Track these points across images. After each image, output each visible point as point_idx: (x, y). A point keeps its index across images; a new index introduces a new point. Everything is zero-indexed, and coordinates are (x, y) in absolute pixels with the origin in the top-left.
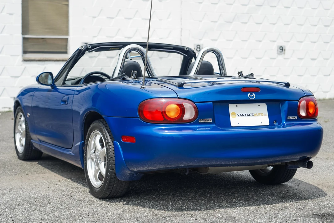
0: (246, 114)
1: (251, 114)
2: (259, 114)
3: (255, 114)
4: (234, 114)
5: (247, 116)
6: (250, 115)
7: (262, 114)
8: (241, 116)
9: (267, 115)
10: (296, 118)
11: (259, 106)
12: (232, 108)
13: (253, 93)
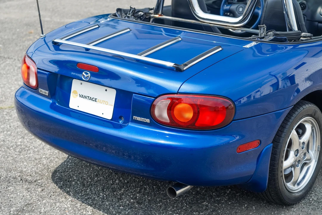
0: (88, 97)
1: (95, 99)
2: (103, 102)
3: (99, 100)
4: (75, 92)
5: (90, 99)
6: (93, 99)
7: (107, 103)
8: (83, 97)
9: (112, 106)
10: (148, 121)
11: (106, 90)
12: (76, 85)
13: (88, 73)
